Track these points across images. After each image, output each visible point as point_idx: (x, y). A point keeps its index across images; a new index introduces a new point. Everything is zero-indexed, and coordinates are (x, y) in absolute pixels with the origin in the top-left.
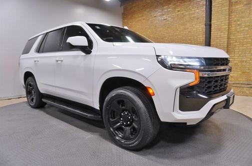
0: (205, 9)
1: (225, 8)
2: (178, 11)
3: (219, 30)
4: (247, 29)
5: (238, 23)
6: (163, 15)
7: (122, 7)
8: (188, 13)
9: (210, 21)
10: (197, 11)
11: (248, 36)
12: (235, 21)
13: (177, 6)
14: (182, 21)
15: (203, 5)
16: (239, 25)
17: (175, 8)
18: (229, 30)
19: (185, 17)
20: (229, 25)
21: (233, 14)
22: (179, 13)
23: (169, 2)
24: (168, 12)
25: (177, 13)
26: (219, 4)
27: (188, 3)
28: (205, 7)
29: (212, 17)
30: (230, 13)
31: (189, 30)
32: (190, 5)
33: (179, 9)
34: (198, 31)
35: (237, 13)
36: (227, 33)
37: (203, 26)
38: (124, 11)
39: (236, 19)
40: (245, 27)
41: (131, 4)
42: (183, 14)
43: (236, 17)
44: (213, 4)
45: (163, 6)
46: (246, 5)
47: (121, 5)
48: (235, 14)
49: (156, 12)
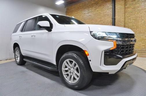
0: (111, 10)
1: (122, 10)
2: (97, 11)
3: (119, 22)
4: (134, 21)
5: (129, 18)
6: (89, 13)
7: (66, 8)
8: (103, 12)
9: (115, 17)
10: (108, 11)
11: (134, 25)
12: (128, 17)
13: (97, 8)
14: (99, 17)
15: (111, 8)
16: (129, 19)
17: (95, 9)
18: (124, 21)
19: (101, 14)
20: (124, 19)
21: (126, 13)
22: (98, 12)
23: (92, 6)
24: (92, 11)
25: (97, 12)
26: (119, 8)
27: (102, 7)
28: (111, 9)
29: (116, 15)
30: (125, 13)
31: (103, 21)
32: (103, 8)
33: (98, 10)
34: (108, 22)
35: (128, 12)
36: (123, 23)
37: (111, 19)
38: (67, 10)
39: (128, 16)
40: (133, 20)
41: (71, 6)
42: (100, 12)
43: (128, 15)
44: (116, 8)
45: (89, 8)
46: (133, 8)
47: (65, 7)
48: (128, 13)
49: (85, 11)
